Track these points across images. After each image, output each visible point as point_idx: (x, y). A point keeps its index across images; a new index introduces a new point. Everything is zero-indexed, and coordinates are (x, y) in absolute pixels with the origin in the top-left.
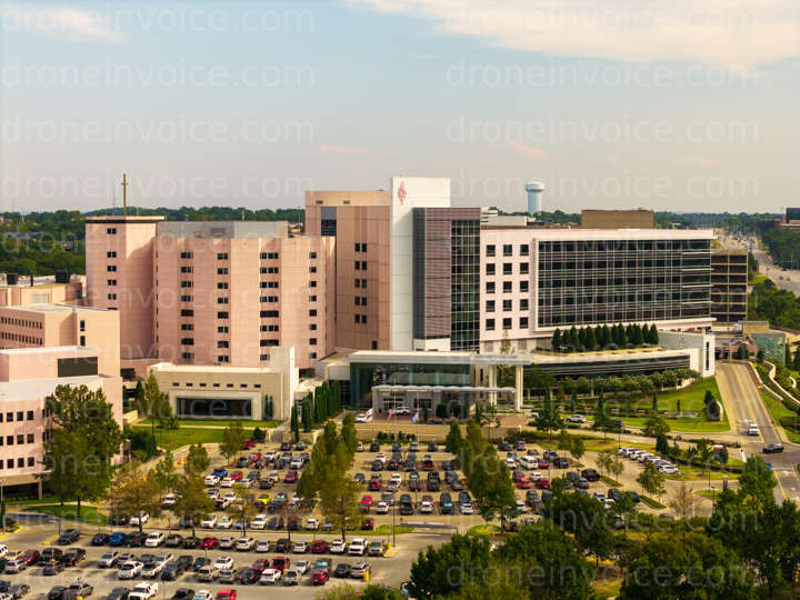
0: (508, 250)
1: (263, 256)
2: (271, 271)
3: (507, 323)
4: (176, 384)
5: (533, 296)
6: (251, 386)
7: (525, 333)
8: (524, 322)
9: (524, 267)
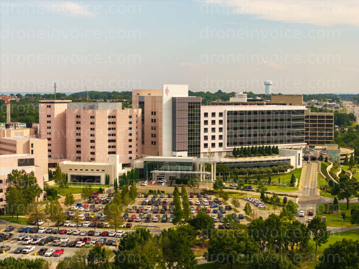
0: (213, 114)
1: (109, 117)
2: (113, 123)
3: (213, 145)
4: (71, 170)
5: (225, 133)
6: (100, 171)
7: (221, 149)
8: (221, 145)
9: (221, 122)
